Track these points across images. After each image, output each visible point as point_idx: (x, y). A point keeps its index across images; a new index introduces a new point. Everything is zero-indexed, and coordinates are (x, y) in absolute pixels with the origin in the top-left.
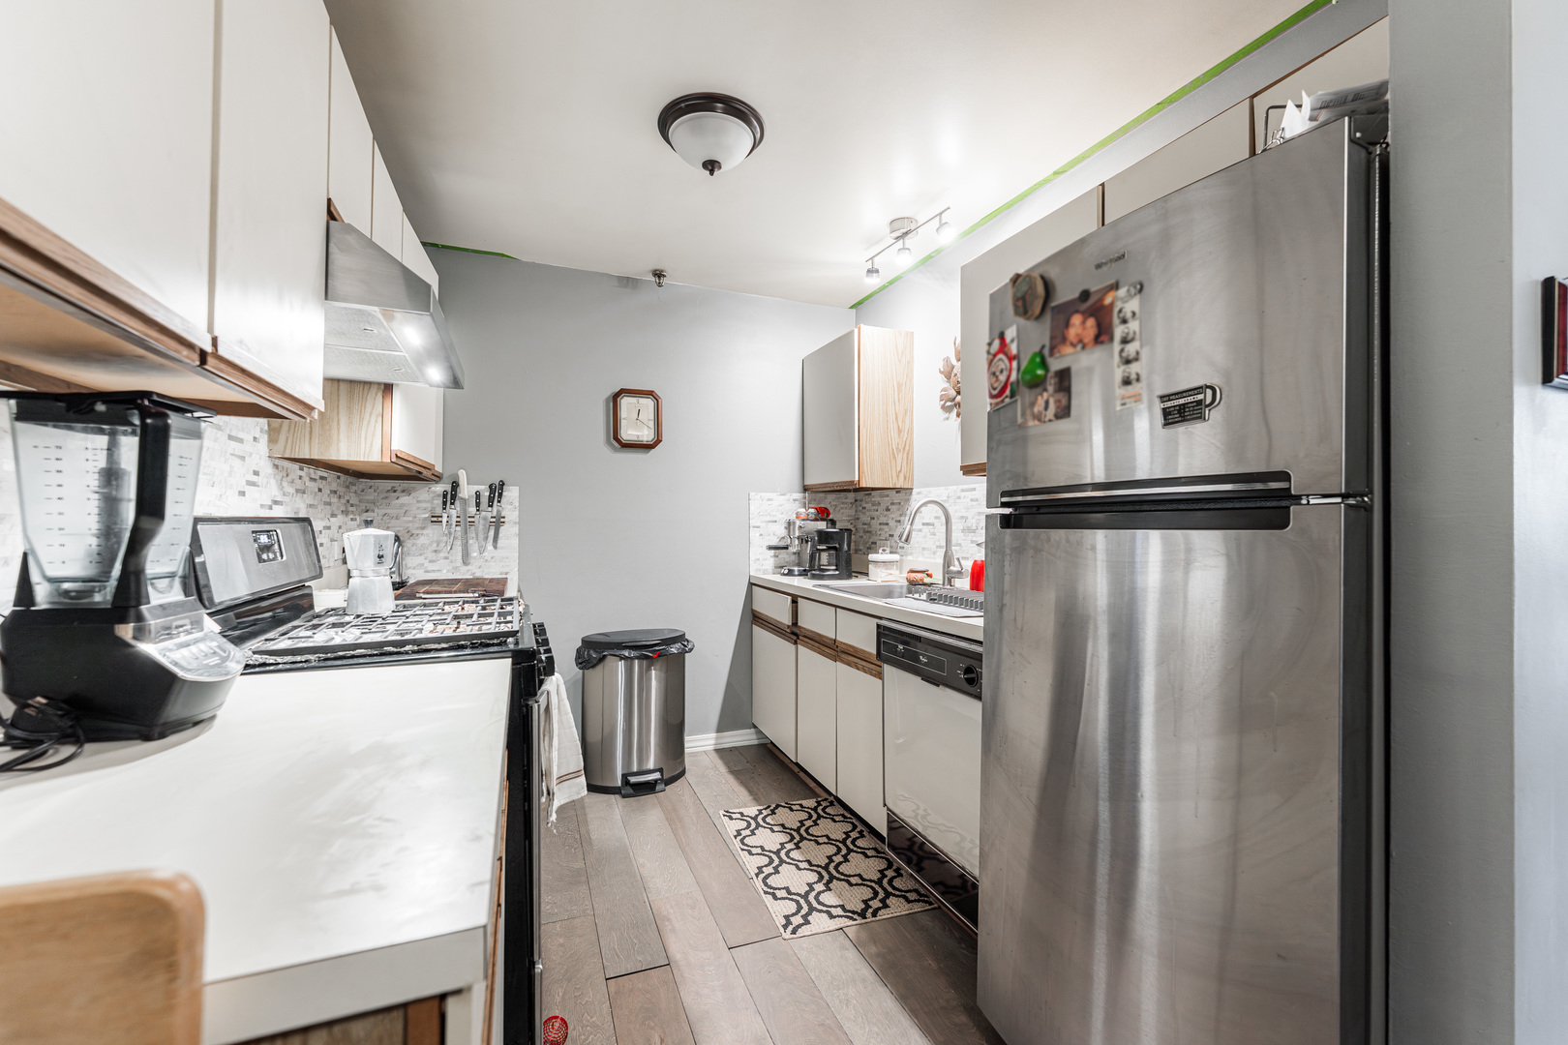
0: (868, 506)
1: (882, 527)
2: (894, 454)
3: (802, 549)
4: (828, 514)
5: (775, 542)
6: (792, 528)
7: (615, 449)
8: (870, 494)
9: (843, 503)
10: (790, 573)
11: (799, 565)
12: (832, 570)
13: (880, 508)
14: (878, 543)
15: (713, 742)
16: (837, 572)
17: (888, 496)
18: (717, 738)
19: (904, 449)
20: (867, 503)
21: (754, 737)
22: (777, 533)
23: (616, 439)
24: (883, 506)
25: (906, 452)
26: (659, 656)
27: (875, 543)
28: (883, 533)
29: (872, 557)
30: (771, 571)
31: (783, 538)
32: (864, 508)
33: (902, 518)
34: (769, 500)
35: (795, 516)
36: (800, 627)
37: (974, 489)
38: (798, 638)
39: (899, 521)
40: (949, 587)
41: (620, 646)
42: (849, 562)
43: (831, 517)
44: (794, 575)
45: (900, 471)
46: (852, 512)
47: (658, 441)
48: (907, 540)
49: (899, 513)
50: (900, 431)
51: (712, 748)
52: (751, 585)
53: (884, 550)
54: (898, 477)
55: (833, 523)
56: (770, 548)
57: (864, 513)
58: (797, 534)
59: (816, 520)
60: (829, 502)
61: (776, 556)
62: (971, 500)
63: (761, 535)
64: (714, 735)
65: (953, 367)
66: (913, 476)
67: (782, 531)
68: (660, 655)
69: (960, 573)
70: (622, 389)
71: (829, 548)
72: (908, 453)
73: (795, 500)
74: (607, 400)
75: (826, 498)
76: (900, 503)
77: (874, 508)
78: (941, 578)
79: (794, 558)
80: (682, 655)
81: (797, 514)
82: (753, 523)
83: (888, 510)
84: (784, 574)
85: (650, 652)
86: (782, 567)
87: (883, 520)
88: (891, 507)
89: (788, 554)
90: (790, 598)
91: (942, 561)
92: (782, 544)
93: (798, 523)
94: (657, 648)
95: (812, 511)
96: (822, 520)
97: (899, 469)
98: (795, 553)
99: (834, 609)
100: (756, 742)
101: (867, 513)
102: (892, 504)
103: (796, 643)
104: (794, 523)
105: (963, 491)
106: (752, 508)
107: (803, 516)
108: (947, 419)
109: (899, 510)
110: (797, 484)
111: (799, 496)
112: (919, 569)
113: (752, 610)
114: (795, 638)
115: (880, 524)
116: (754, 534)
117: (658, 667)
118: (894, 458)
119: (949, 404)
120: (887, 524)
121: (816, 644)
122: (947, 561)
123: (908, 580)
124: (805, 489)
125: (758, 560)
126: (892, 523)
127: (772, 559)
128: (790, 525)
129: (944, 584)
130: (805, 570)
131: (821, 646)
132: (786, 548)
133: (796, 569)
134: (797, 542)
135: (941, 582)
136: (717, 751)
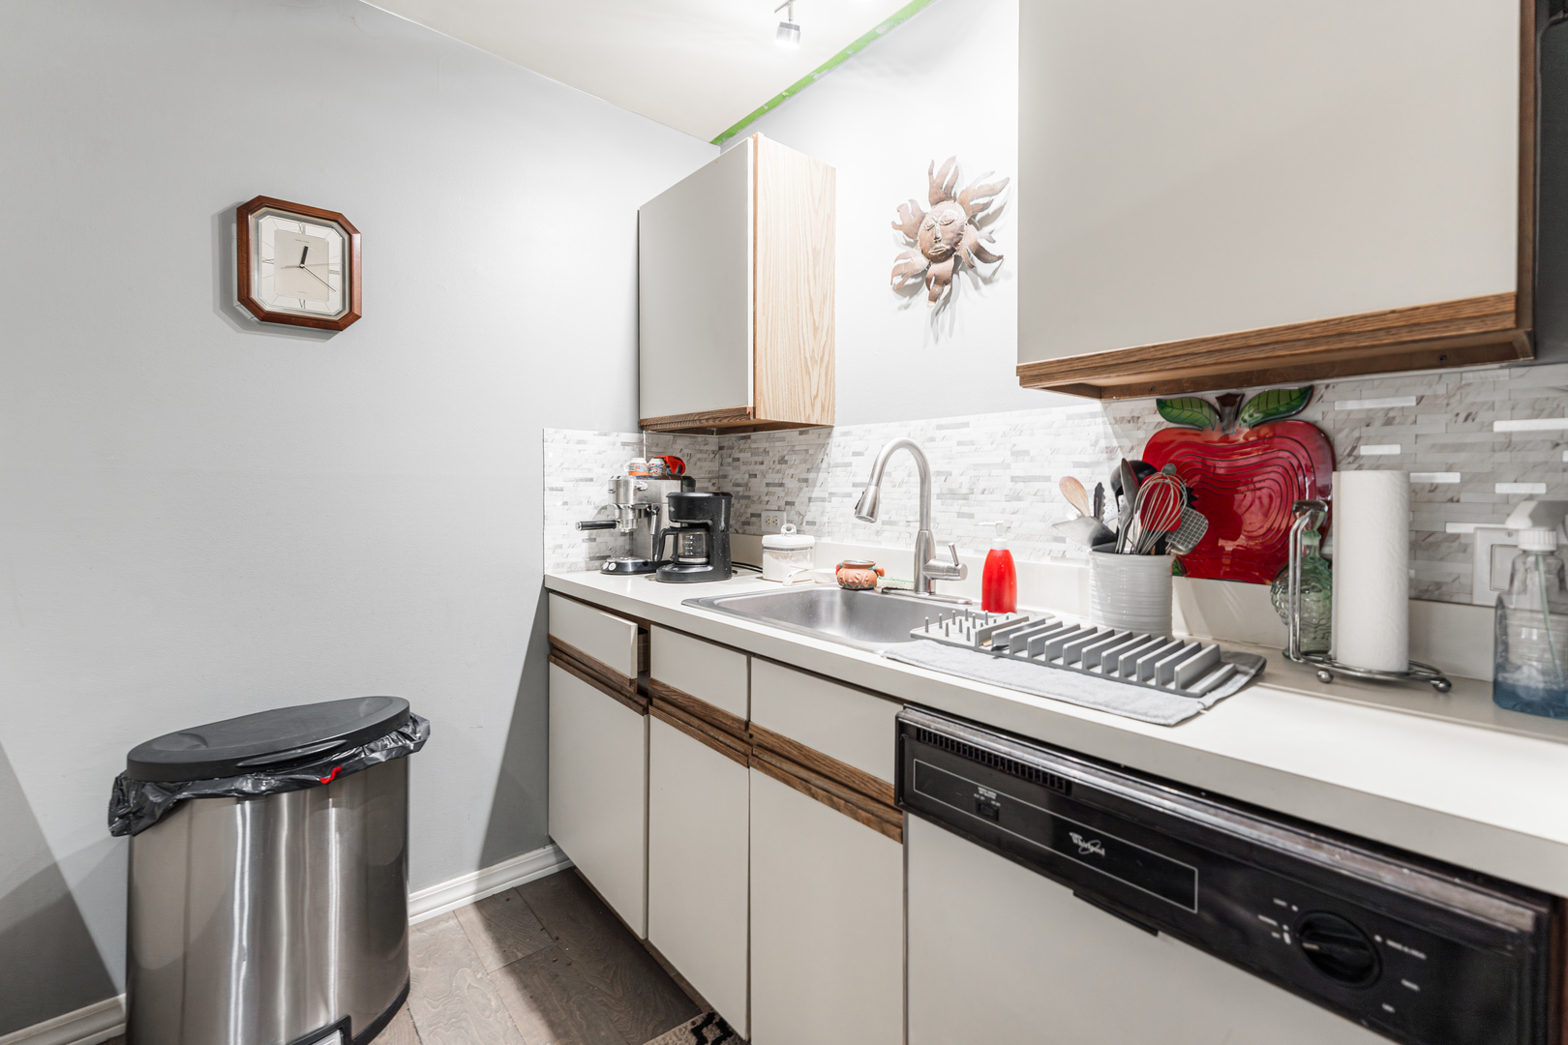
0: (744, 456)
1: (771, 489)
2: (807, 367)
3: (639, 528)
4: (682, 469)
5: (590, 516)
6: (622, 490)
7: (245, 324)
8: (749, 437)
9: (701, 451)
10: (620, 569)
11: (631, 553)
12: (698, 564)
13: (767, 460)
14: (764, 514)
15: (472, 888)
16: (710, 568)
17: (783, 439)
18: (480, 880)
19: (822, 359)
20: (741, 451)
21: (553, 859)
22: (595, 500)
23: (245, 298)
24: (774, 455)
25: (824, 365)
26: (337, 775)
27: (759, 515)
28: (773, 499)
29: (767, 540)
30: (583, 565)
31: (605, 508)
32: (738, 459)
33: (811, 476)
34: (579, 442)
35: (627, 470)
36: (654, 682)
37: (966, 425)
38: (651, 703)
39: (806, 480)
40: (927, 595)
41: (230, 769)
42: (726, 549)
43: (686, 473)
44: (626, 573)
45: (816, 396)
46: (715, 466)
47: (350, 318)
48: (872, 514)
49: (805, 466)
50: (816, 329)
51: (470, 900)
52: (547, 591)
53: (789, 530)
54: (813, 405)
55: (689, 482)
56: (585, 526)
57: (735, 468)
58: (632, 502)
59: (663, 477)
60: (680, 447)
61: (592, 540)
62: (959, 443)
63: (566, 503)
64: (474, 875)
65: (923, 217)
66: (834, 406)
67: (605, 497)
68: (340, 772)
69: (955, 572)
70: (260, 198)
71: (692, 527)
72: (827, 367)
73: (624, 444)
74: (223, 217)
75: (674, 442)
76: (807, 451)
77: (756, 459)
78: (912, 579)
79: (622, 542)
80: (400, 760)
81: (631, 467)
82: (550, 482)
83: (782, 461)
84: (608, 572)
85: (317, 771)
86: (604, 558)
87: (773, 477)
88: (792, 458)
89: (612, 535)
90: (634, 626)
91: (913, 549)
92: (603, 519)
93: (633, 482)
94: (336, 757)
95: (658, 462)
96: (674, 477)
97: (814, 393)
98: (624, 534)
99: (744, 658)
100: (554, 869)
101: (743, 468)
102: (793, 451)
103: (645, 711)
104: (627, 483)
105: (940, 427)
106: (549, 455)
107: (642, 471)
108: (906, 307)
109: (805, 461)
110: (628, 419)
111: (632, 437)
112: (858, 562)
113: (549, 637)
114: (643, 701)
115: (768, 485)
116: (553, 502)
117: (344, 798)
118: (808, 373)
119: (911, 281)
120: (781, 485)
121: (696, 722)
122: (924, 548)
123: (841, 581)
124: (642, 426)
125: (561, 546)
126: (791, 484)
127: (586, 545)
128: (618, 486)
129: (916, 590)
130: (645, 564)
131: (706, 727)
132: (612, 525)
133: (629, 561)
134: (630, 515)
135: (911, 586)
136: (479, 905)
